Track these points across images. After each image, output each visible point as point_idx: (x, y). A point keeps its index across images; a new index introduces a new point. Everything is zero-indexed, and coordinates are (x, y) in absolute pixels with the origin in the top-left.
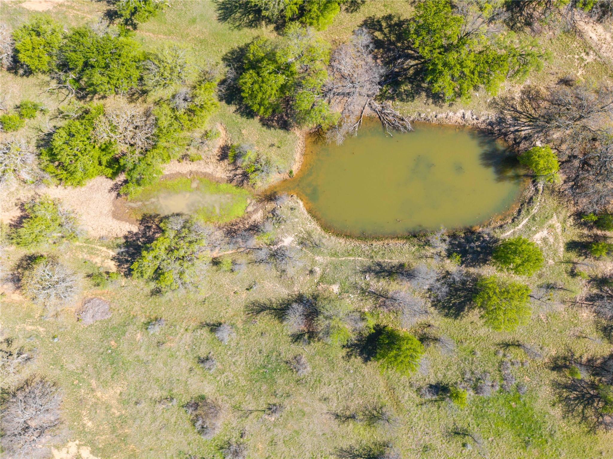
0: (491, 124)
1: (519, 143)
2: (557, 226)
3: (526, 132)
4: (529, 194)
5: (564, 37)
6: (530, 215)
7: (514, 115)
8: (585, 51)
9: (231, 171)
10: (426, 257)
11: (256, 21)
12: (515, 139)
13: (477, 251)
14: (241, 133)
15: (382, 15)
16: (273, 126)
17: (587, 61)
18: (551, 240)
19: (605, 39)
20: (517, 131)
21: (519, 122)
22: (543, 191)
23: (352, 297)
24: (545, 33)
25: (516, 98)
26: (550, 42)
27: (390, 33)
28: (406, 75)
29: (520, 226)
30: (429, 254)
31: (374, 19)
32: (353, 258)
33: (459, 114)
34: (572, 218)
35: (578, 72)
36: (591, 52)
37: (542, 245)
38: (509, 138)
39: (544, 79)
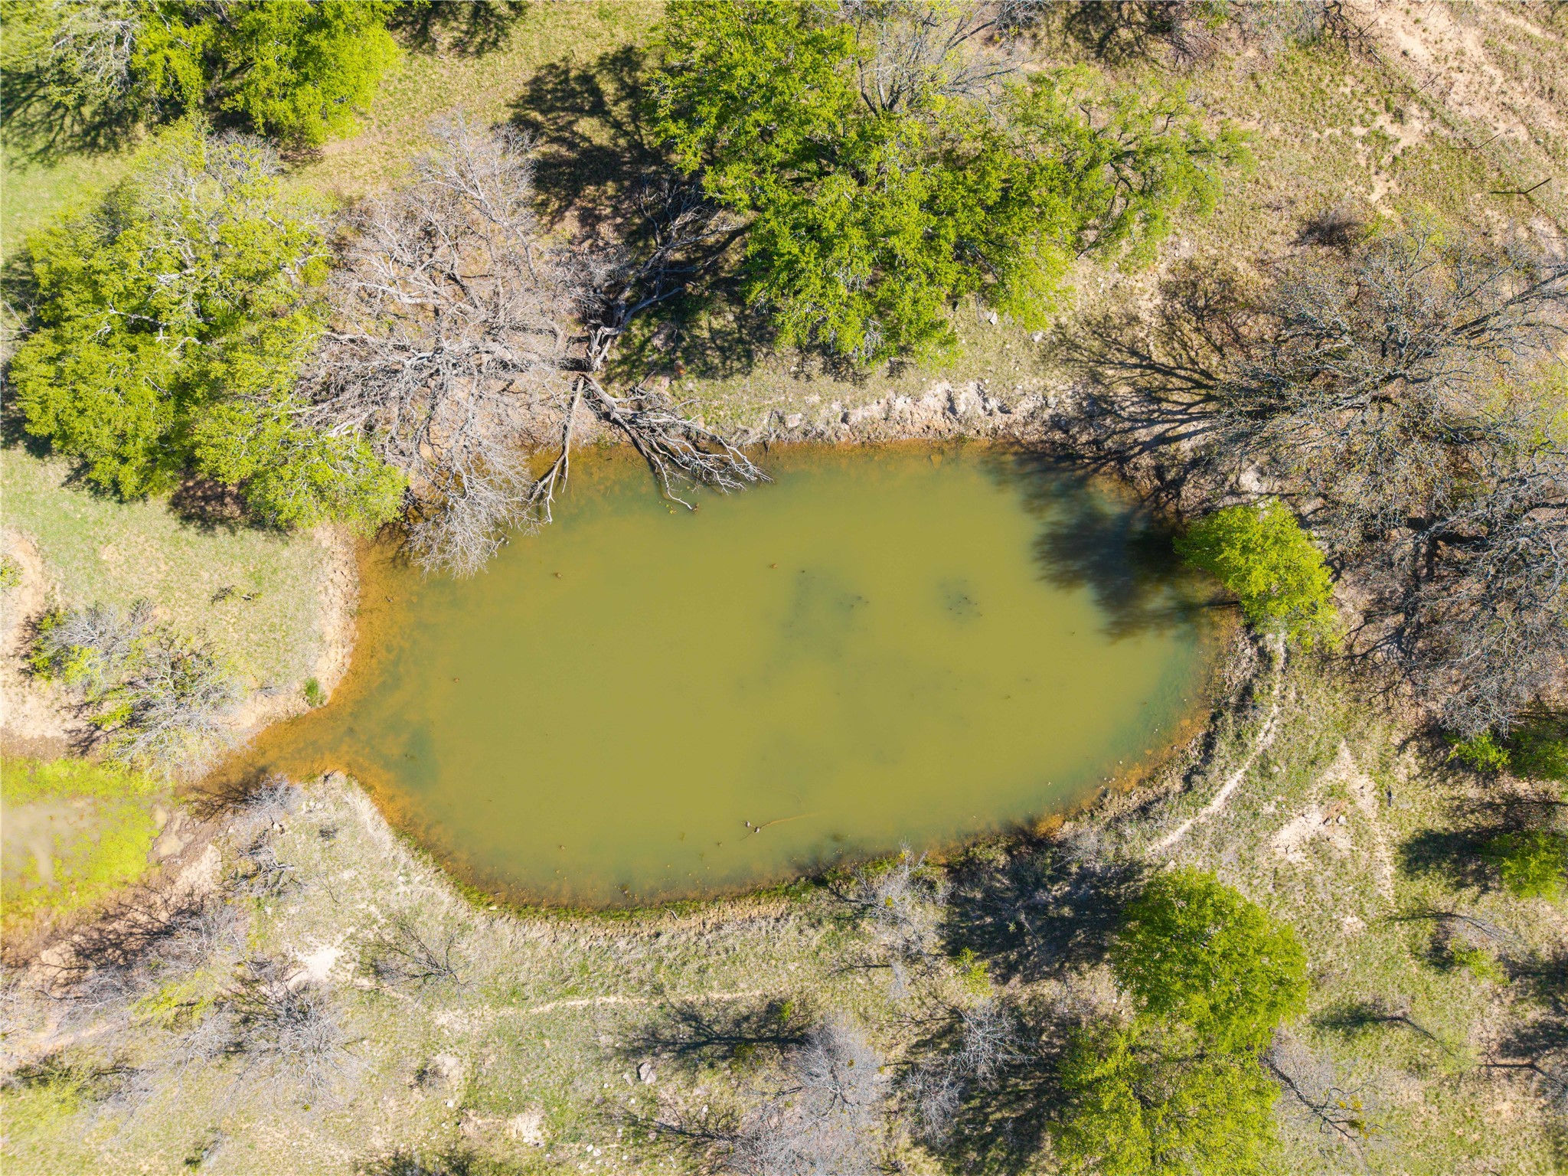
0: (1057, 423)
1: (1178, 483)
2: (1356, 787)
3: (1199, 440)
4: (1238, 673)
5: (1302, 62)
6: (1251, 758)
7: (1142, 383)
8: (1388, 109)
9: (80, 708)
10: (868, 967)
11: (109, 124)
12: (1159, 471)
13: (1062, 918)
14: (98, 562)
15: (599, 52)
16: (223, 521)
17: (1401, 145)
18: (1342, 842)
19: (1461, 52)
20: (1162, 439)
21: (1165, 406)
22: (1287, 661)
23: (597, 1153)
24: (1230, 53)
25: (1144, 316)
26: (1252, 87)
27: (635, 118)
28: (714, 269)
29: (1217, 804)
30: (875, 952)
31: (567, 72)
32: (586, 1002)
33: (933, 400)
34: (1412, 748)
35: (1371, 188)
36: (1414, 109)
37: (1309, 866)
38: (1136, 469)
39: (1244, 231)
